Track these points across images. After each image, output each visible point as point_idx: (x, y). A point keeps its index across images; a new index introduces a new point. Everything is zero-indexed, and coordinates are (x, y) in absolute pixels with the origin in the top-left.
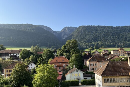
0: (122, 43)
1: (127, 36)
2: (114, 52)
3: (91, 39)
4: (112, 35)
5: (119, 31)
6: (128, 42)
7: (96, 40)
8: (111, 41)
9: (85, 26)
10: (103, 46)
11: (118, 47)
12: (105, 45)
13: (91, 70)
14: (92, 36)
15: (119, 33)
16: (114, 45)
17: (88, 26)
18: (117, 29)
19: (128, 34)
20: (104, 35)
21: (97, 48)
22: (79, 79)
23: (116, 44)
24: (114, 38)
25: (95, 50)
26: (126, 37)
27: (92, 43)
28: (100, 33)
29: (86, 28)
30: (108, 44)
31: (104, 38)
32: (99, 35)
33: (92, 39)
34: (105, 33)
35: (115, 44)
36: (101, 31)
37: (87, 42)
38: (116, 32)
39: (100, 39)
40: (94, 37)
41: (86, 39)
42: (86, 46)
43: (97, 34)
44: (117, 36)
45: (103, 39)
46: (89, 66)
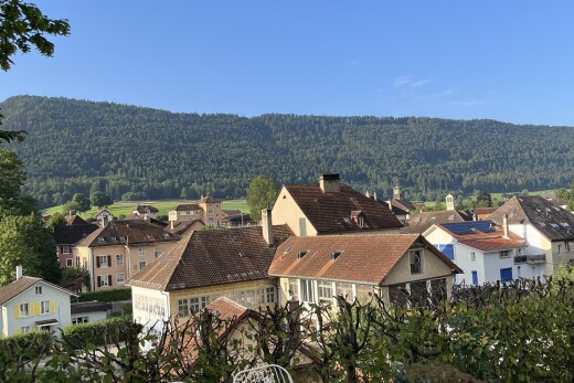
0: (206, 181)
1: (224, 156)
2: (183, 213)
3: (73, 163)
4: (168, 149)
5: (194, 132)
6: (228, 177)
7: (95, 165)
8: (161, 173)
9: (40, 100)
10: (129, 194)
11: (188, 199)
12: (137, 191)
13: (99, 286)
14: (76, 148)
15: (194, 141)
16: (173, 187)
17: (54, 101)
18: (187, 123)
19: (228, 147)
20: (131, 143)
21: (104, 201)
22: (47, 325)
23: (181, 186)
24: (173, 159)
25: (95, 209)
26: (219, 157)
27: (77, 180)
28: (114, 134)
29: (45, 108)
30: (151, 183)
31: (130, 159)
32: (109, 144)
33: (79, 161)
34: (135, 139)
35: (177, 185)
36: (117, 125)
37: (52, 176)
38: (182, 137)
39: (115, 164)
40: (86, 155)
41: (45, 162)
42: (50, 193)
43: (102, 140)
44: (184, 154)
45: (129, 164)
46: (90, 269)
